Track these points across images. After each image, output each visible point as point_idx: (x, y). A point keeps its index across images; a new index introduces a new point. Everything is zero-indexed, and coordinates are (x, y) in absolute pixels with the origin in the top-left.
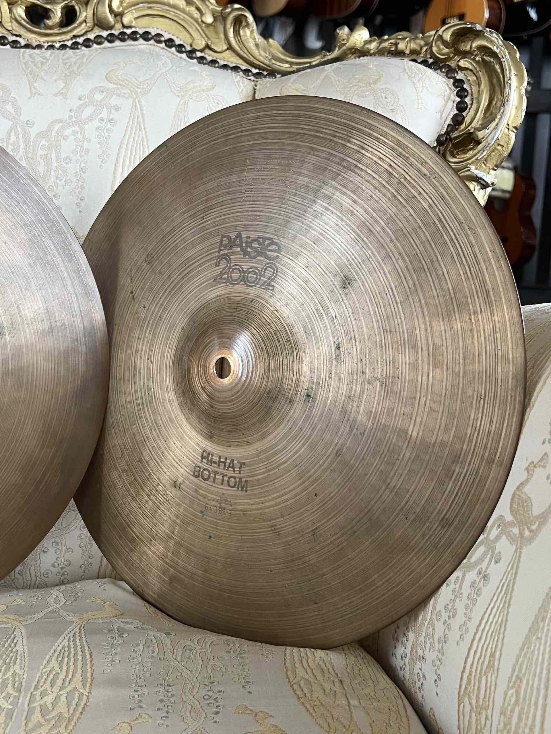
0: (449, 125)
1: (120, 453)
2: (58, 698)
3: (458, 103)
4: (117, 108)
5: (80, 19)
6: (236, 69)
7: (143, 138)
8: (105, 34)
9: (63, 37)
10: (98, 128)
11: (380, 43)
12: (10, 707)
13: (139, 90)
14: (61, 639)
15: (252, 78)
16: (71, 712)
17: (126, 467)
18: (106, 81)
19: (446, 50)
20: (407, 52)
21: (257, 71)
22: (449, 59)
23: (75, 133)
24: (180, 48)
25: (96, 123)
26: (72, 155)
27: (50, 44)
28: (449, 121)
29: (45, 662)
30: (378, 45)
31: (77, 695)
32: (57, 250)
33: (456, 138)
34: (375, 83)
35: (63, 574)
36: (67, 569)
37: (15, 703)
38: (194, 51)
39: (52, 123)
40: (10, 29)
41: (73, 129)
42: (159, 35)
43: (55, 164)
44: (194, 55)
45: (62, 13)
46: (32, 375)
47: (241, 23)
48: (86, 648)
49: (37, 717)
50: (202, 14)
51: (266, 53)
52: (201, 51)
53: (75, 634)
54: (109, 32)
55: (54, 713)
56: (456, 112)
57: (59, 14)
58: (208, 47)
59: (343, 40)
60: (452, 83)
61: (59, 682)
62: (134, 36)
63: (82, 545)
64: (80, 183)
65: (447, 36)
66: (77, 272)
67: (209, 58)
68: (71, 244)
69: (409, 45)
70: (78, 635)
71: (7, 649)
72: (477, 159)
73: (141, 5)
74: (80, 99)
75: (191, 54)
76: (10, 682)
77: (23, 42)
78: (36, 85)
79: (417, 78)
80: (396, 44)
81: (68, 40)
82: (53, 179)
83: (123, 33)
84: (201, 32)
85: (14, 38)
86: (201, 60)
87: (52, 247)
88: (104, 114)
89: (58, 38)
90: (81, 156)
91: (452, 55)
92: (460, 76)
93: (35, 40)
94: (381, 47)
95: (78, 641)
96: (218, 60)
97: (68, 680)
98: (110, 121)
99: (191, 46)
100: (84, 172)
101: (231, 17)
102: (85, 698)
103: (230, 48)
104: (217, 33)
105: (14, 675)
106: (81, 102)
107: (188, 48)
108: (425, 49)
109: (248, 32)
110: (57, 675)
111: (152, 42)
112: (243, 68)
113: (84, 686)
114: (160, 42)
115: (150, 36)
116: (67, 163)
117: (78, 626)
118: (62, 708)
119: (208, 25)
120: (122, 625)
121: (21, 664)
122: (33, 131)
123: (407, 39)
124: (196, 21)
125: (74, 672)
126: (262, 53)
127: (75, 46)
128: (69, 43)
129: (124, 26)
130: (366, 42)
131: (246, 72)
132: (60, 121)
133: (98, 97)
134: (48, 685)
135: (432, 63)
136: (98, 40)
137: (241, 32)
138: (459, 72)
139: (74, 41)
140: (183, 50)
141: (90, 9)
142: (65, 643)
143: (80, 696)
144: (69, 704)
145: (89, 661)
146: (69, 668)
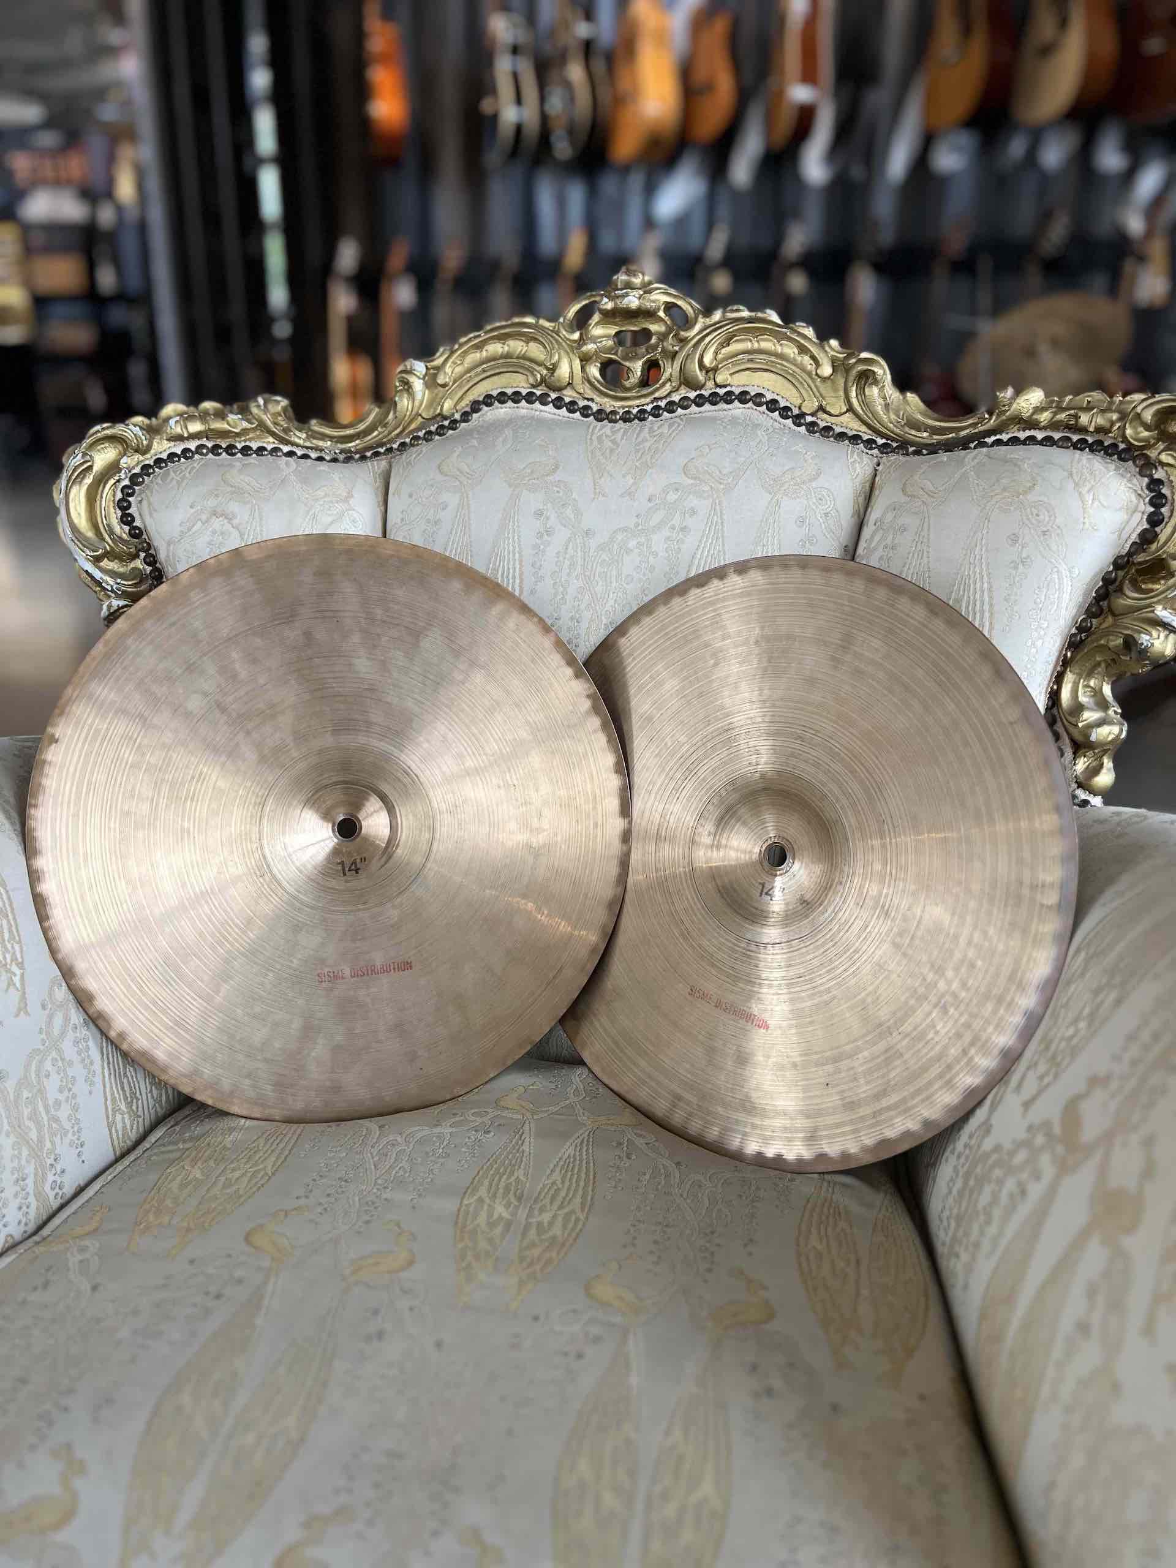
0: (1134, 543)
2: (555, 1217)
3: (1151, 515)
4: (693, 512)
5: (663, 378)
6: (855, 439)
7: (719, 551)
8: (692, 395)
9: (643, 401)
10: (668, 538)
11: (1055, 414)
12: (509, 1217)
13: (722, 486)
14: (568, 1144)
15: (876, 451)
16: (565, 1237)
18: (683, 475)
19: (1146, 434)
20: (1092, 429)
21: (884, 441)
22: (1149, 446)
23: (639, 545)
24: (785, 412)
25: (666, 532)
27: (627, 409)
28: (1134, 537)
29: (548, 1172)
30: (1051, 415)
31: (573, 1218)
33: (1140, 563)
34: (1025, 493)
37: (514, 1214)
38: (802, 415)
39: (614, 532)
40: (582, 391)
41: (639, 539)
42: (761, 395)
43: (614, 585)
44: (802, 421)
45: (642, 371)
47: (867, 378)
48: (592, 1162)
49: (532, 1233)
50: (817, 364)
51: (898, 416)
52: (813, 415)
53: (583, 1140)
54: (698, 392)
55: (550, 1234)
56: (1146, 526)
57: (639, 373)
58: (821, 408)
59: (1004, 406)
60: (1144, 485)
61: (559, 1199)
62: (728, 398)
65: (1148, 416)
67: (822, 424)
69: (1094, 420)
70: (585, 1142)
71: (514, 1147)
72: (1166, 597)
73: (740, 357)
74: (649, 500)
75: (798, 419)
76: (513, 1188)
77: (595, 408)
78: (601, 482)
79: (1088, 486)
80: (1077, 417)
81: (648, 404)
83: (714, 394)
84: (815, 390)
85: (586, 403)
86: (812, 427)
88: (676, 521)
89: (637, 402)
90: (644, 575)
91: (1152, 441)
92: (1159, 474)
93: (609, 404)
94: (1055, 419)
95: (585, 1151)
96: (834, 426)
97: (568, 1198)
98: (682, 529)
99: (800, 408)
101: (854, 372)
102: (581, 1223)
103: (851, 409)
104: (836, 390)
105: (518, 1180)
106: (650, 505)
107: (796, 411)
108: (1118, 425)
109: (875, 390)
110: (557, 1191)
111: (750, 404)
112: (866, 437)
113: (582, 1210)
114: (760, 405)
115: (748, 397)
116: (628, 584)
117: (587, 1133)
118: (557, 1230)
119: (825, 380)
120: (633, 1138)
121: (525, 1168)
122: (593, 543)
123: (1095, 411)
124: (809, 374)
125: (576, 1190)
126: (893, 417)
127: (656, 412)
128: (649, 408)
129: (717, 385)
130: (1038, 410)
131: (870, 443)
132: (624, 530)
133: (672, 497)
134: (548, 1200)
135: (1123, 450)
136: (684, 403)
137: (867, 390)
138: (1159, 468)
139: (655, 404)
140: (789, 413)
141: (677, 364)
142: (571, 1151)
143: (577, 1220)
144: (564, 1227)
145: (591, 1182)
146: (571, 1184)
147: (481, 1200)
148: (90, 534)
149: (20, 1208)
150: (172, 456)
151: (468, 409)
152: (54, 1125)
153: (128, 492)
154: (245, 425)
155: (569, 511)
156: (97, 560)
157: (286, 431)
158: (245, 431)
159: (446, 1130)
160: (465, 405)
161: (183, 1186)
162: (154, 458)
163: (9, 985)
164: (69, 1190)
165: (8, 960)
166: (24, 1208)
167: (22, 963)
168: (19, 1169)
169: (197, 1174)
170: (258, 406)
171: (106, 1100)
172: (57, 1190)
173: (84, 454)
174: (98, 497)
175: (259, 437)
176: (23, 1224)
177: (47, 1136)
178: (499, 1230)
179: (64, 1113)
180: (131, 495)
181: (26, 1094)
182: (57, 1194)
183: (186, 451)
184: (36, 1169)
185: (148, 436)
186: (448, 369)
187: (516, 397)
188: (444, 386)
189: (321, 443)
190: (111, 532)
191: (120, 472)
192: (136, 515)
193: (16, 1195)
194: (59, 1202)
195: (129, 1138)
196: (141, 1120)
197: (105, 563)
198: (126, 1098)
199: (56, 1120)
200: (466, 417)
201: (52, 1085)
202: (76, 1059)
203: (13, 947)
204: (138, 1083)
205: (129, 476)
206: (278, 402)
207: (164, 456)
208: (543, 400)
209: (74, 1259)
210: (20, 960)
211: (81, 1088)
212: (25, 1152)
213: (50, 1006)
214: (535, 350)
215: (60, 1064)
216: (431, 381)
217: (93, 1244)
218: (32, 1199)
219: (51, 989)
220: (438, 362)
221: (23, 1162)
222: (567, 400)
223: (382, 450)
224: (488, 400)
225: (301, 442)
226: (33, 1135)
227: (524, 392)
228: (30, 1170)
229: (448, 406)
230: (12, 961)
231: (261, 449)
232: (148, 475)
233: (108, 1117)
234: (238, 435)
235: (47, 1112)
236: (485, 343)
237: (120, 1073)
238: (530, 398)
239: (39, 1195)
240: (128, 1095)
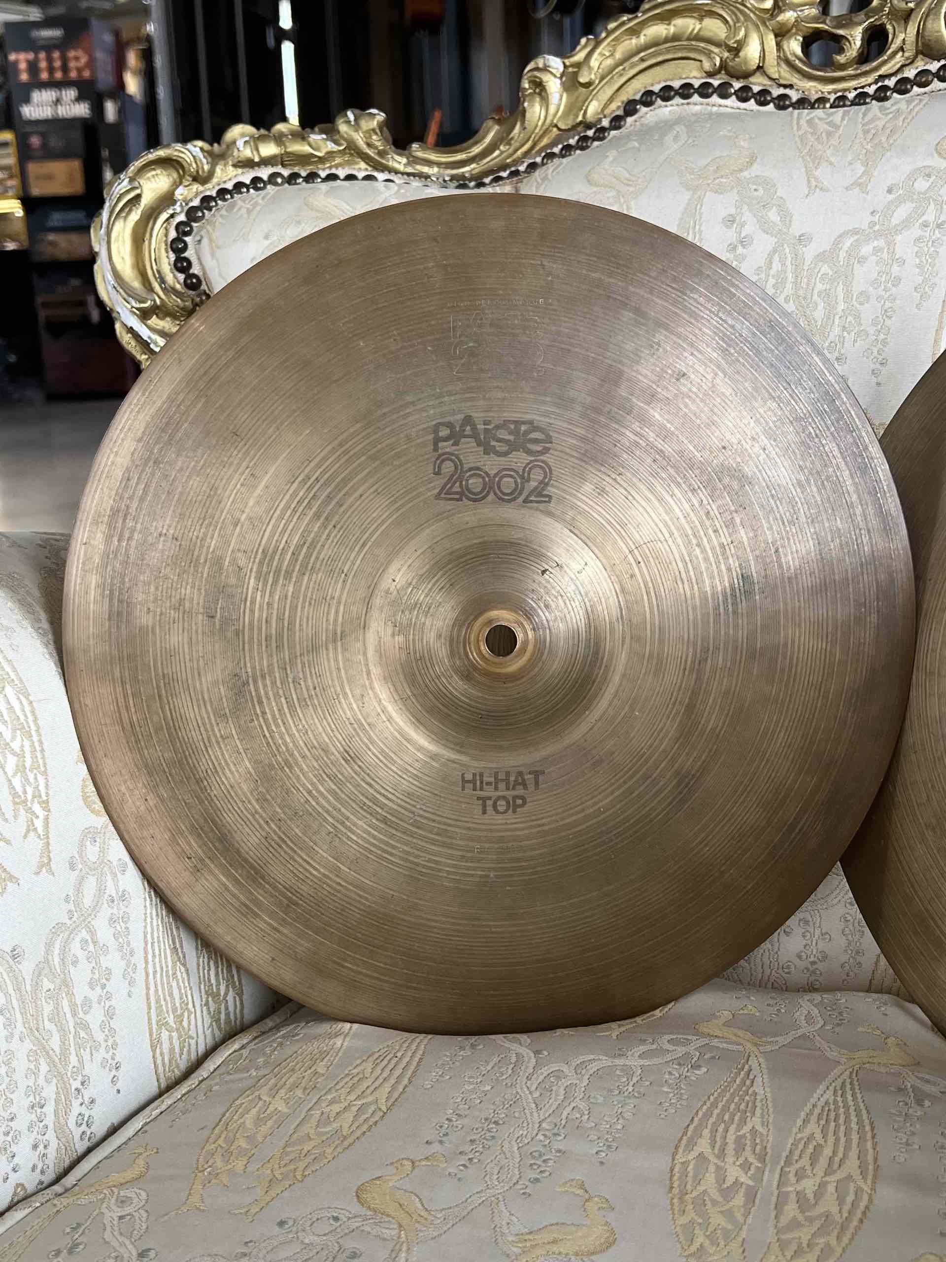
1: (924, 796)
2: (822, 1186)
5: (894, 47)
8: (934, 66)
9: (863, 81)
10: (919, 239)
12: (751, 1183)
14: (822, 1087)
16: (845, 1215)
17: (934, 821)
18: (936, 156)
23: (877, 250)
25: (916, 232)
26: (871, 289)
27: (840, 94)
29: (799, 1122)
31: (852, 1188)
32: (844, 458)
35: (814, 972)
36: (820, 966)
37: (758, 1179)
39: (840, 236)
40: (776, 76)
41: (876, 243)
43: (841, 306)
45: (862, 40)
46: (791, 659)
48: (864, 1112)
49: (791, 1210)
53: (843, 1083)
54: (942, 62)
55: (819, 1210)
57: (858, 43)
61: (823, 1162)
63: (847, 931)
64: (882, 336)
66: (873, 493)
68: (866, 448)
70: (848, 1087)
71: (740, 1087)
74: (890, 191)
76: (748, 1142)
77: (794, 96)
78: (817, 173)
81: (870, 85)
82: (837, 330)
85: (782, 91)
87: (836, 452)
88: (930, 215)
89: (853, 83)
90: (885, 290)
93: (814, 89)
95: (850, 1098)
97: (837, 1159)
98: (939, 226)
100: (890, 317)
102: (865, 1197)
105: (754, 1131)
106: (891, 197)
110: (818, 1148)
113: (863, 1173)
116: (861, 304)
117: (848, 1073)
118: (829, 1204)
120: (919, 1084)
121: (762, 1116)
122: (809, 252)
125: (847, 1148)
127: (882, 95)
128: (871, 90)
132: (855, 232)
133: (922, 185)
134: (805, 1162)
136: (923, 79)
139: (880, 84)
141: (912, 29)
142: (829, 1095)
143: (858, 1192)
144: (841, 1200)
145: (869, 1135)
146: (837, 1140)
147: (701, 1158)
148: (136, 284)
149: (35, 1147)
150: (239, 186)
151: (620, 112)
152: (82, 1034)
153: (183, 230)
154: (331, 146)
155: (773, 215)
156: (144, 315)
157: (382, 154)
158: (331, 155)
159: (634, 1060)
160: (616, 108)
161: (259, 1121)
162: (217, 188)
163: (28, 831)
164: (99, 1129)
165: (29, 797)
166: (41, 1147)
167: (47, 802)
168: (35, 1090)
169: (279, 1105)
170: (348, 122)
171: (149, 1008)
172: (84, 1127)
173: (132, 180)
174: (148, 235)
175: (348, 163)
176: (38, 1170)
177: (72, 1049)
178: (739, 1200)
179: (95, 1017)
180: (188, 234)
181: (47, 984)
182: (83, 1133)
183: (256, 180)
184: (58, 1093)
185: (210, 160)
186: (594, 62)
187: (686, 91)
188: (587, 85)
189: (425, 169)
190: (162, 281)
191: (174, 202)
192: (194, 260)
193: (30, 1128)
194: (86, 1144)
195: (178, 1066)
196: (193, 1042)
197: (154, 321)
198: (175, 1010)
199: (86, 1027)
200: (617, 122)
201: (81, 975)
202: (112, 944)
203: (36, 778)
204: (191, 988)
205: (186, 208)
206: (373, 115)
207: (229, 186)
208: (723, 91)
209: (112, 1213)
210: (45, 798)
211: (117, 984)
212: (44, 1067)
213: (80, 866)
214: (714, 27)
215: (91, 948)
216: (571, 81)
217: (137, 1196)
218: (51, 1136)
219: (82, 845)
220: (580, 56)
221: (41, 1081)
222: (756, 89)
223: (504, 174)
224: (648, 98)
225: (401, 168)
226: (55, 1043)
227: (696, 84)
228: (50, 1092)
229: (593, 108)
230: (34, 797)
231: (350, 177)
232: (210, 209)
233: (151, 1035)
234: (322, 160)
235: (74, 1014)
236: (643, 24)
237: (167, 971)
238: (705, 91)
239: (61, 1130)
240: (178, 1005)
